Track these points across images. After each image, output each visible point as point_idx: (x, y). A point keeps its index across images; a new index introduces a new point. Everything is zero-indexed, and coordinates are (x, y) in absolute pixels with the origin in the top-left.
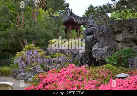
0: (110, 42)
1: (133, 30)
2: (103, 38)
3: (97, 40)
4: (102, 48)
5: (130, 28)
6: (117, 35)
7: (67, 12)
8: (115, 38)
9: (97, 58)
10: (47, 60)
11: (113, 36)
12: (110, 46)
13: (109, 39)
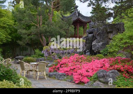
0: (104, 39)
1: (120, 31)
2: (99, 36)
3: (96, 37)
4: (99, 44)
5: (118, 29)
6: (109, 34)
7: (76, 12)
8: (108, 36)
9: (95, 50)
10: (62, 51)
11: (106, 35)
12: (104, 42)
13: (104, 37)
